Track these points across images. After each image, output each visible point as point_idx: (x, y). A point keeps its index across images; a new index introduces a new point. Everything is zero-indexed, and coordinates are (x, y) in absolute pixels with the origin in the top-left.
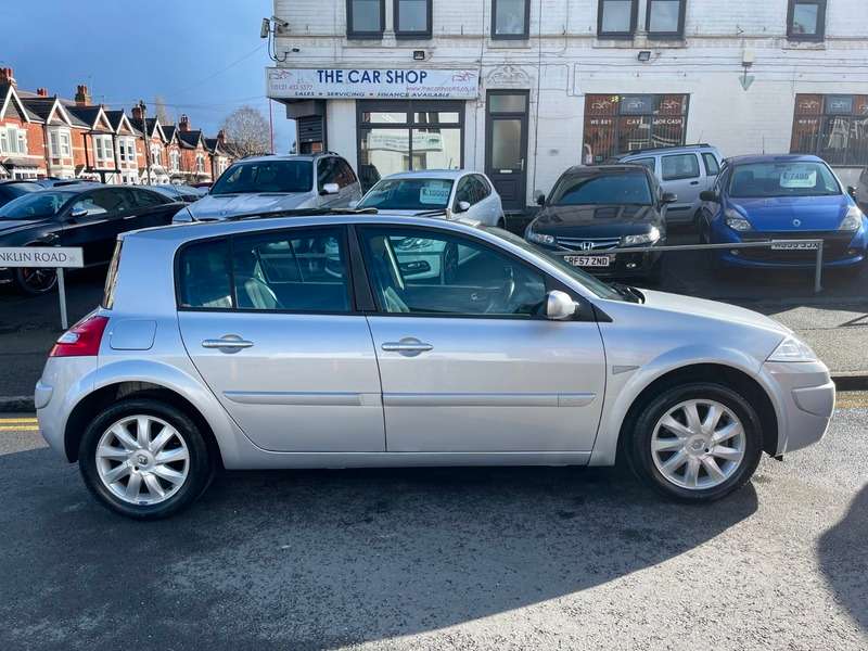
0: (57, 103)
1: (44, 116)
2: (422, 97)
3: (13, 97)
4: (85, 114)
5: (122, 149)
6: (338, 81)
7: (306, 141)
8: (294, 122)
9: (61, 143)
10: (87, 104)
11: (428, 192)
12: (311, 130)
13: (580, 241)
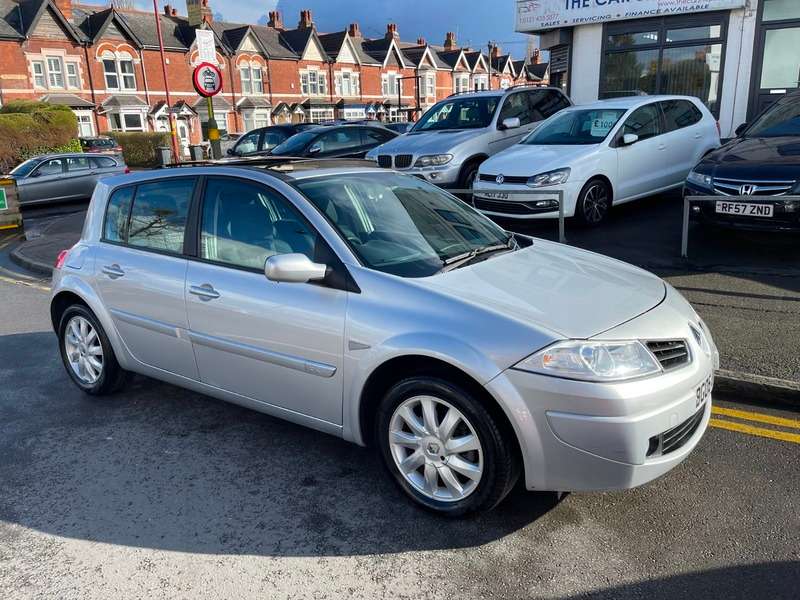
0: (427, 50)
1: (417, 62)
2: (675, 12)
3: (394, 49)
4: (449, 58)
5: (476, 85)
6: (584, 6)
7: (554, 72)
8: (548, 53)
9: (428, 84)
10: (453, 49)
11: (599, 124)
12: (559, 60)
13: (740, 184)
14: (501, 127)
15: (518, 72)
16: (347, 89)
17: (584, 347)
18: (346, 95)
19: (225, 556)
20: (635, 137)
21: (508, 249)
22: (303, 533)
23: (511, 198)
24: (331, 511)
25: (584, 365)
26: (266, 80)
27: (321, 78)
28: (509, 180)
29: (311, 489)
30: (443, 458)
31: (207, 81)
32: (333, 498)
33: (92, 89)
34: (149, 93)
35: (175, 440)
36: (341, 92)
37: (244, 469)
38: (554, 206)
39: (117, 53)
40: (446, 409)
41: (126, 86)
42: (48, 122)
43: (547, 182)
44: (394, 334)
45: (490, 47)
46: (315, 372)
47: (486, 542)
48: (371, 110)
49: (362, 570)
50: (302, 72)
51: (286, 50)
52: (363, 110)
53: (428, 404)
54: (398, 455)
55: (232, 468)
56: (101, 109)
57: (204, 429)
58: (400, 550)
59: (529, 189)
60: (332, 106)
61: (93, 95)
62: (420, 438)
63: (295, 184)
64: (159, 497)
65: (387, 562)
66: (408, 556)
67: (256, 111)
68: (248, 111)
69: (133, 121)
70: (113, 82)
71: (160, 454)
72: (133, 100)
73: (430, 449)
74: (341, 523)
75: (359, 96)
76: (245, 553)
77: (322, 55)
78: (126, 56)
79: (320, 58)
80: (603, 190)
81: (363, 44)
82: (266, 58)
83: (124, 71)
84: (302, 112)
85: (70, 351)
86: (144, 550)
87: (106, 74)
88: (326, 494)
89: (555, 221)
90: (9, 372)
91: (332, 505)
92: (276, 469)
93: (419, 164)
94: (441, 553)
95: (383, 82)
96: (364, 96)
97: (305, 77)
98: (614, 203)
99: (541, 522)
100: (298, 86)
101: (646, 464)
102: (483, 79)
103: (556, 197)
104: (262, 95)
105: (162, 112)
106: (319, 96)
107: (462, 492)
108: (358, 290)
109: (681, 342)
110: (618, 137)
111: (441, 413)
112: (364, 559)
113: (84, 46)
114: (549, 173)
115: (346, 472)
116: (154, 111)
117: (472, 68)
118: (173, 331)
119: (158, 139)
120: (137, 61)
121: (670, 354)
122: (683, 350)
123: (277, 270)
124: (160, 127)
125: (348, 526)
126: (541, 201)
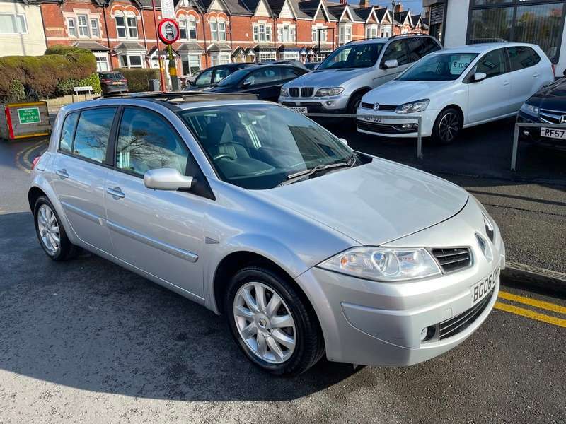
0: (347, 8)
1: (338, 17)
3: (322, 7)
4: (363, 13)
5: (383, 34)
8: (429, 9)
9: (346, 33)
10: (366, 6)
11: (457, 65)
12: (437, 14)
13: (561, 114)
14: (383, 67)
15: (415, 23)
16: (286, 36)
17: (374, 253)
18: (285, 42)
19: (102, 394)
20: (484, 75)
21: (347, 166)
22: (163, 380)
23: (383, 121)
24: (189, 363)
25: (374, 267)
26: (228, 31)
27: (268, 29)
28: (382, 107)
29: (181, 343)
30: (269, 330)
31: (168, 32)
32: (195, 352)
33: (108, 38)
34: (147, 41)
35: (99, 298)
36: (282, 40)
37: (139, 324)
38: (414, 128)
39: (125, 12)
40: (272, 294)
41: (131, 36)
42: (76, 61)
43: (411, 110)
44: (242, 232)
45: (394, 5)
46: (184, 257)
47: (297, 397)
48: (304, 53)
49: (196, 414)
50: (254, 25)
51: (243, 8)
52: (297, 53)
53: (260, 289)
54: (240, 324)
55: (131, 323)
56: (114, 52)
57: (121, 292)
58: (230, 400)
59: (397, 115)
60: (275, 50)
61: (108, 42)
62: (253, 314)
63: (180, 114)
64: (72, 343)
65: (217, 408)
66: (234, 405)
67: (221, 54)
68: (215, 53)
69: (135, 60)
70: (122, 33)
71: (84, 309)
72: (136, 46)
73: (261, 323)
74: (194, 373)
75: (295, 43)
76: (116, 393)
77: (269, 12)
78: (131, 14)
79: (268, 15)
80: (455, 116)
81: (299, 3)
82: (228, 15)
83: (130, 25)
84: (253, 54)
85: (41, 229)
86: (48, 383)
87: (117, 27)
88: (191, 349)
89: (415, 139)
90: (8, 240)
91: (192, 358)
92: (162, 325)
93: (319, 94)
94: (259, 404)
95: (313, 32)
96: (298, 43)
97: (256, 29)
98: (464, 126)
99: (344, 384)
100: (251, 34)
101: (421, 348)
102: (388, 29)
103: (416, 121)
104: (224, 42)
105: (154, 54)
106: (266, 42)
107: (283, 357)
108: (213, 198)
109: (465, 249)
110: (470, 75)
111: (268, 297)
112: (200, 404)
113: (102, 7)
114: (413, 103)
115: (211, 332)
116: (150, 54)
117: (380, 21)
118: (98, 220)
119: (151, 74)
120: (139, 18)
121: (453, 259)
122: (467, 255)
123: (153, 181)
124: (154, 65)
125: (198, 376)
126: (405, 124)
